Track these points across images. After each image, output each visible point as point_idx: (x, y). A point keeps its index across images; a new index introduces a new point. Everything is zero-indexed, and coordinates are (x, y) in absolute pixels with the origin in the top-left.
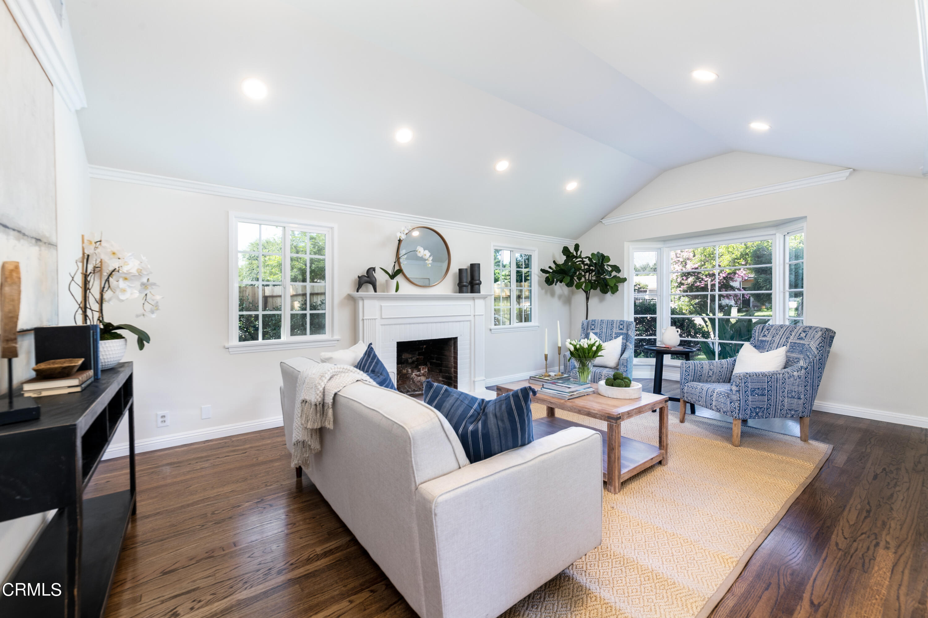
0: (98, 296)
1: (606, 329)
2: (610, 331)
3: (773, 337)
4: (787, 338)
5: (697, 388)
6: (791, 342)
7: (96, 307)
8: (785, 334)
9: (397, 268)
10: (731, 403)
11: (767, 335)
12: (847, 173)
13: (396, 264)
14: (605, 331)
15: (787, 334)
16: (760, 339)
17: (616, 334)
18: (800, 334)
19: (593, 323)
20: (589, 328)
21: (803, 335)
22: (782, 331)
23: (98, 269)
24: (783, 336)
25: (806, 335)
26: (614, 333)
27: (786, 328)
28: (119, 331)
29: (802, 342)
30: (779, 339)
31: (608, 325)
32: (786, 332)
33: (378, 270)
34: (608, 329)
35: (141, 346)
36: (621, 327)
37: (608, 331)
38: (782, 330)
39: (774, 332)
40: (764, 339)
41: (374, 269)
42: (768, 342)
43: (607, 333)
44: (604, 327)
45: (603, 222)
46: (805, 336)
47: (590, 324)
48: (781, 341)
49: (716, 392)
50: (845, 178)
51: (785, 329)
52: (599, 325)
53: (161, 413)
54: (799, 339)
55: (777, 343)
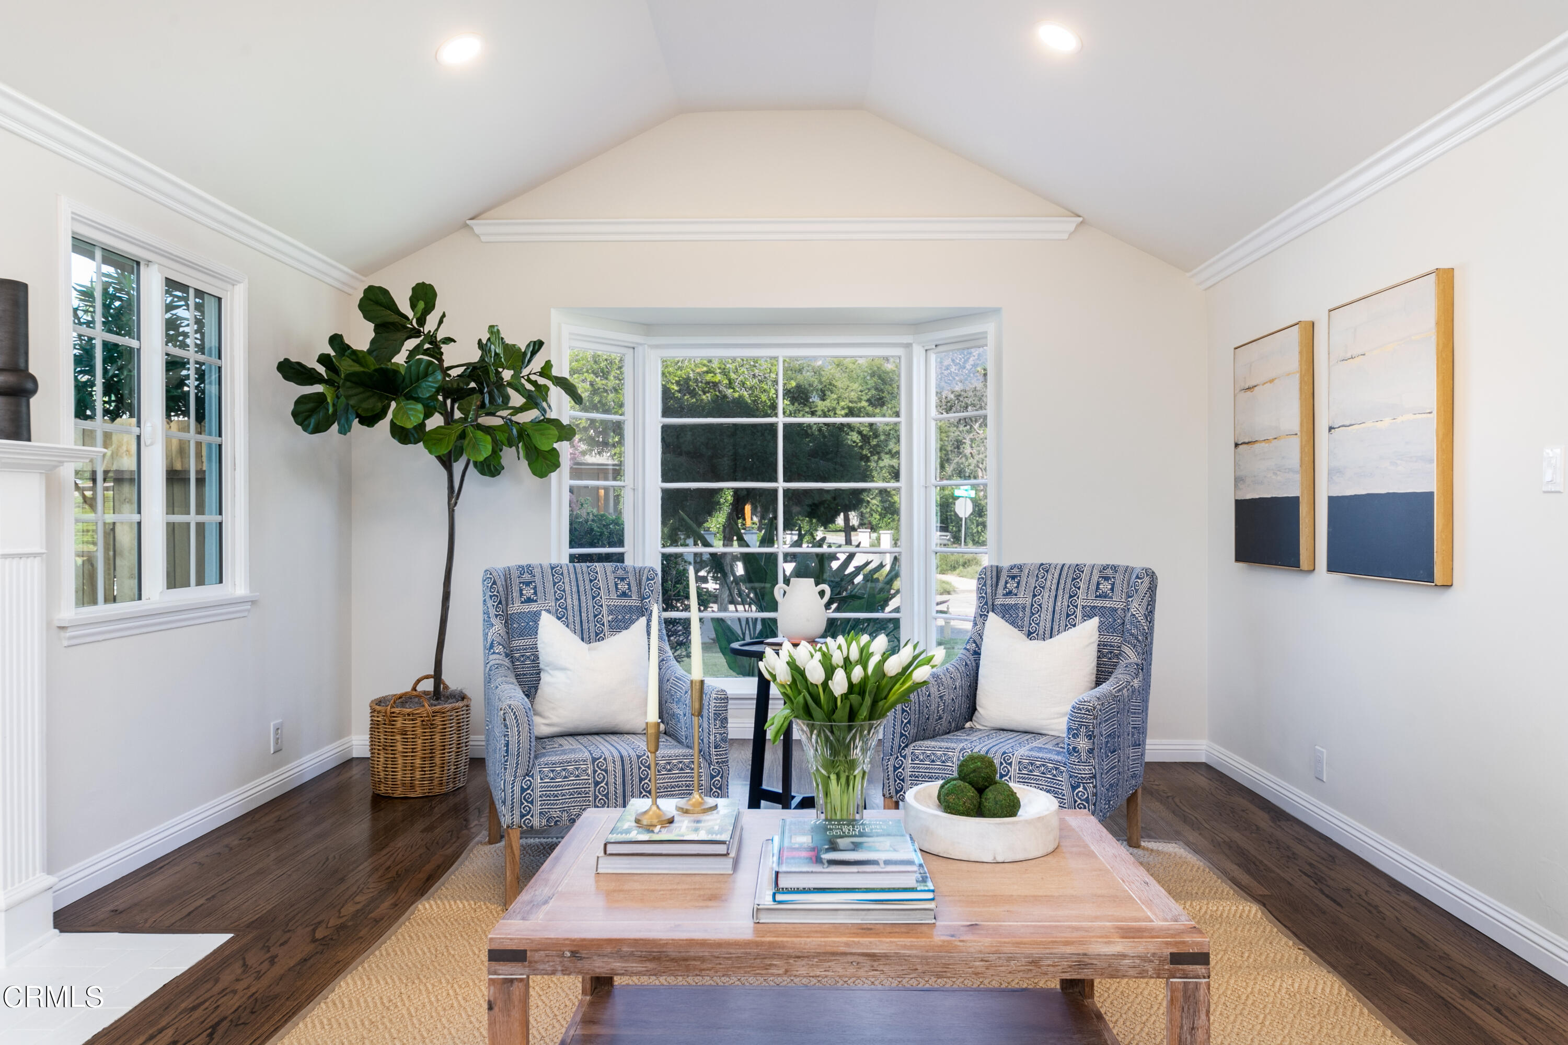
1: (575, 596)
2: (590, 604)
3: (1034, 596)
4: (1071, 597)
5: (949, 759)
6: (1083, 607)
8: (1061, 586)
10: (1074, 788)
11: (1015, 591)
12: (1071, 224)
14: (576, 603)
15: (1068, 586)
16: (998, 602)
17: (610, 612)
18: (1098, 584)
19: (527, 577)
20: (516, 594)
21: (1105, 587)
22: (1051, 582)
24: (1060, 592)
25: (1113, 585)
26: (605, 610)
27: (1058, 571)
29: (1107, 604)
30: (1052, 599)
31: (581, 583)
32: (1062, 582)
34: (583, 598)
36: (623, 586)
37: (584, 605)
38: (1050, 577)
39: (1032, 581)
40: (1011, 601)
42: (1024, 608)
43: (584, 610)
44: (567, 588)
45: (477, 230)
46: (1112, 589)
47: (515, 582)
48: (1059, 604)
49: (1014, 760)
50: (1065, 236)
51: (1056, 576)
52: (549, 585)
54: (1100, 596)
55: (1051, 609)
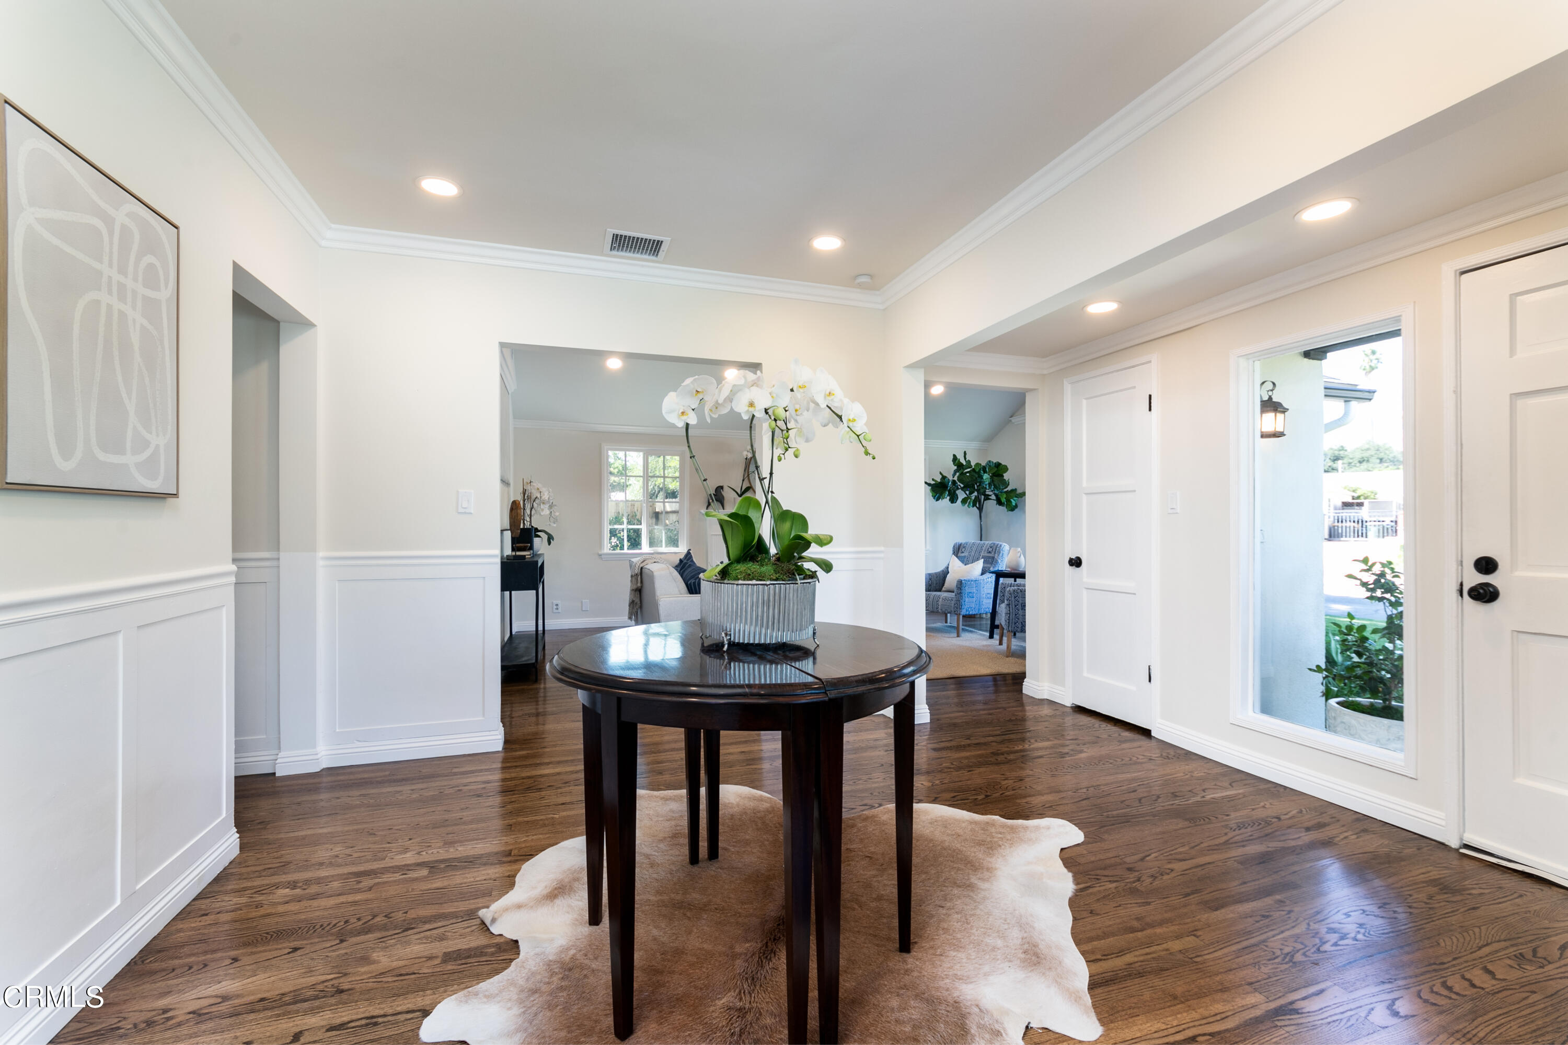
0: (529, 513)
7: (528, 519)
9: (746, 485)
13: (746, 480)
23: (529, 498)
28: (539, 533)
33: (726, 488)
35: (549, 543)
41: (722, 487)
45: (1013, 421)
53: (555, 602)
